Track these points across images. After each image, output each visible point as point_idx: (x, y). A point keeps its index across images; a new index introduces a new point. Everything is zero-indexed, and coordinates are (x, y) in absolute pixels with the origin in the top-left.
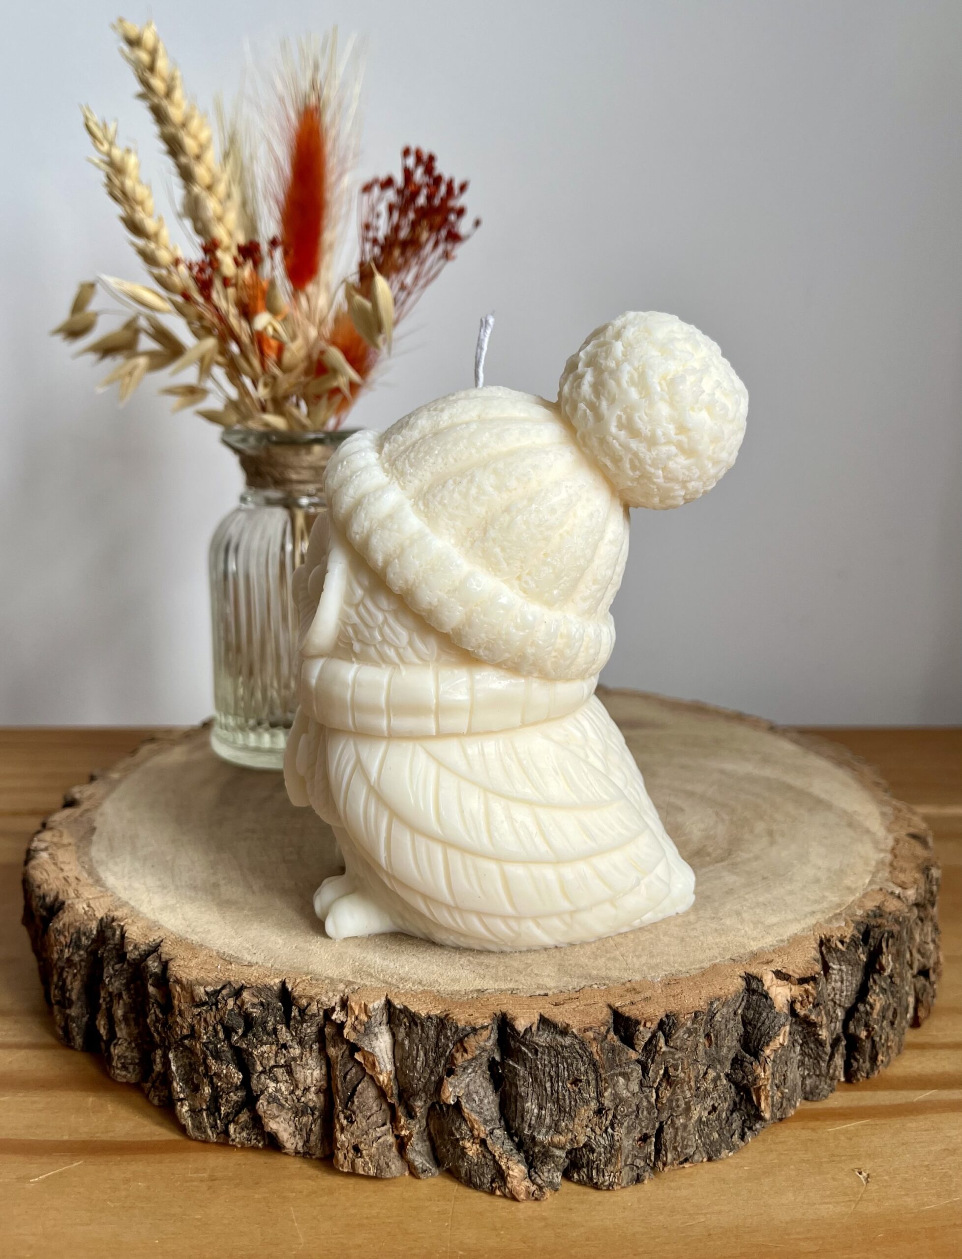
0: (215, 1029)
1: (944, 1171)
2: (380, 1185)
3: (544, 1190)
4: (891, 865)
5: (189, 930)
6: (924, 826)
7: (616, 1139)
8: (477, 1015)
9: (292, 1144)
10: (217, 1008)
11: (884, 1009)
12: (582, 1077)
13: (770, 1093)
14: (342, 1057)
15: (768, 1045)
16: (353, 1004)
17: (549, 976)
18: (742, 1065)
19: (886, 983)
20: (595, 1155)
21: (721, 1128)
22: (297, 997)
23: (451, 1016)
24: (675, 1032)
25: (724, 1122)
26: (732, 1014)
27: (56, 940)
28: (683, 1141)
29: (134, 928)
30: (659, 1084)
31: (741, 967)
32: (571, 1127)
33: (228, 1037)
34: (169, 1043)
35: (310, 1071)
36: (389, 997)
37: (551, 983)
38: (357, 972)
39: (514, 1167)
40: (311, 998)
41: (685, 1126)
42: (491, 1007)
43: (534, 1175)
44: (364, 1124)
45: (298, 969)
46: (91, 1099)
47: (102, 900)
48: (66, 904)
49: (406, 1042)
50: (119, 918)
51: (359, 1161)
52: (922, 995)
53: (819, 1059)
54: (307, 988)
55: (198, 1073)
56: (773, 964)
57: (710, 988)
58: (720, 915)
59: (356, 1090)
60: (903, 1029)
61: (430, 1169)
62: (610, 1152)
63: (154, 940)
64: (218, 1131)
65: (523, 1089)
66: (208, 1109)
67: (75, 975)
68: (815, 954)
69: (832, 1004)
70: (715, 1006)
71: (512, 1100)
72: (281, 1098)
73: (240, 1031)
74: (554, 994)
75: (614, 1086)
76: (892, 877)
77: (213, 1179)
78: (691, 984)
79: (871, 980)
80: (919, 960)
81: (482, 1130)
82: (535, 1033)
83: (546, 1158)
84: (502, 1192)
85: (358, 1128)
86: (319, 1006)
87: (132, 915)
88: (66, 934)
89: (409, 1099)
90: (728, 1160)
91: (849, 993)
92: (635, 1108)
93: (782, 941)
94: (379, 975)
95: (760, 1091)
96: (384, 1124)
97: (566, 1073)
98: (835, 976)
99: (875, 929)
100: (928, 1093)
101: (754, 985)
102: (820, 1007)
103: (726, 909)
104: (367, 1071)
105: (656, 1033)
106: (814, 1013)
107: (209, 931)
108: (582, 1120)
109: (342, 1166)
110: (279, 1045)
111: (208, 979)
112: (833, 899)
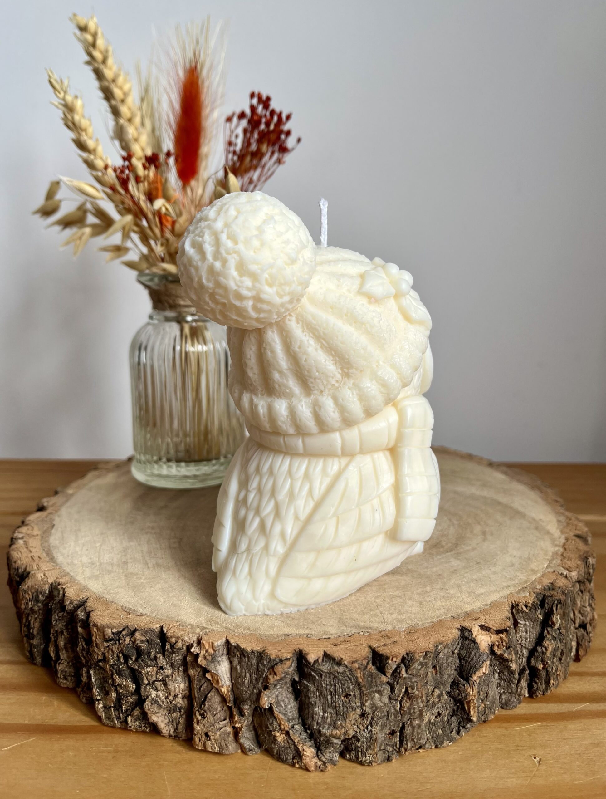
0: (118, 656)
1: (590, 757)
2: (221, 758)
3: (327, 765)
4: (562, 555)
5: (106, 592)
6: (586, 529)
7: (374, 733)
8: (283, 651)
9: (167, 730)
10: (119, 643)
11: (555, 650)
12: (351, 693)
13: (477, 705)
14: (198, 676)
15: (475, 674)
16: (204, 642)
17: (332, 625)
18: (458, 686)
19: (556, 633)
20: (360, 743)
21: (444, 727)
22: (169, 637)
23: (266, 651)
24: (412, 665)
25: (446, 723)
26: (451, 653)
27: (23, 596)
28: (418, 736)
29: (71, 590)
30: (402, 698)
31: (458, 622)
32: (344, 725)
33: (126, 661)
34: (91, 664)
35: (178, 684)
36: (228, 638)
37: (333, 631)
38: (209, 621)
39: (307, 749)
40: (178, 638)
41: (419, 726)
42: (293, 646)
43: (321, 755)
44: (212, 719)
45: (172, 618)
46: (44, 698)
47: (53, 571)
48: (31, 573)
49: (239, 667)
50: (63, 583)
51: (209, 743)
52: (582, 640)
53: (510, 682)
54: (176, 631)
55: (108, 684)
56: (479, 620)
57: (436, 636)
58: (447, 587)
59: (207, 697)
60: (568, 663)
61: (254, 749)
62: (370, 741)
63: (83, 598)
64: (121, 721)
65: (313, 699)
66: (115, 706)
67: (36, 619)
68: (507, 614)
69: (520, 646)
70: (439, 647)
71: (306, 706)
72: (160, 701)
73: (134, 658)
74: (334, 638)
75: (372, 699)
76: (562, 564)
77: (116, 751)
78: (425, 632)
79: (546, 631)
81: (286, 726)
82: (320, 663)
83: (328, 744)
84: (300, 765)
85: (208, 721)
86: (183, 643)
87: (71, 582)
88: (30, 593)
89: (240, 704)
90: (448, 747)
91: (531, 640)
92: (386, 713)
93: (486, 605)
94: (223, 623)
95: (471, 703)
96: (225, 720)
97: (341, 690)
98: (521, 628)
99: (549, 598)
100: (583, 705)
101: (466, 634)
102: (511, 649)
103: (451, 583)
104: (214, 685)
105: (400, 665)
106: (507, 652)
107: (118, 592)
108: (352, 720)
109: (198, 746)
110: (159, 667)
111: (114, 624)
112: (522, 577)
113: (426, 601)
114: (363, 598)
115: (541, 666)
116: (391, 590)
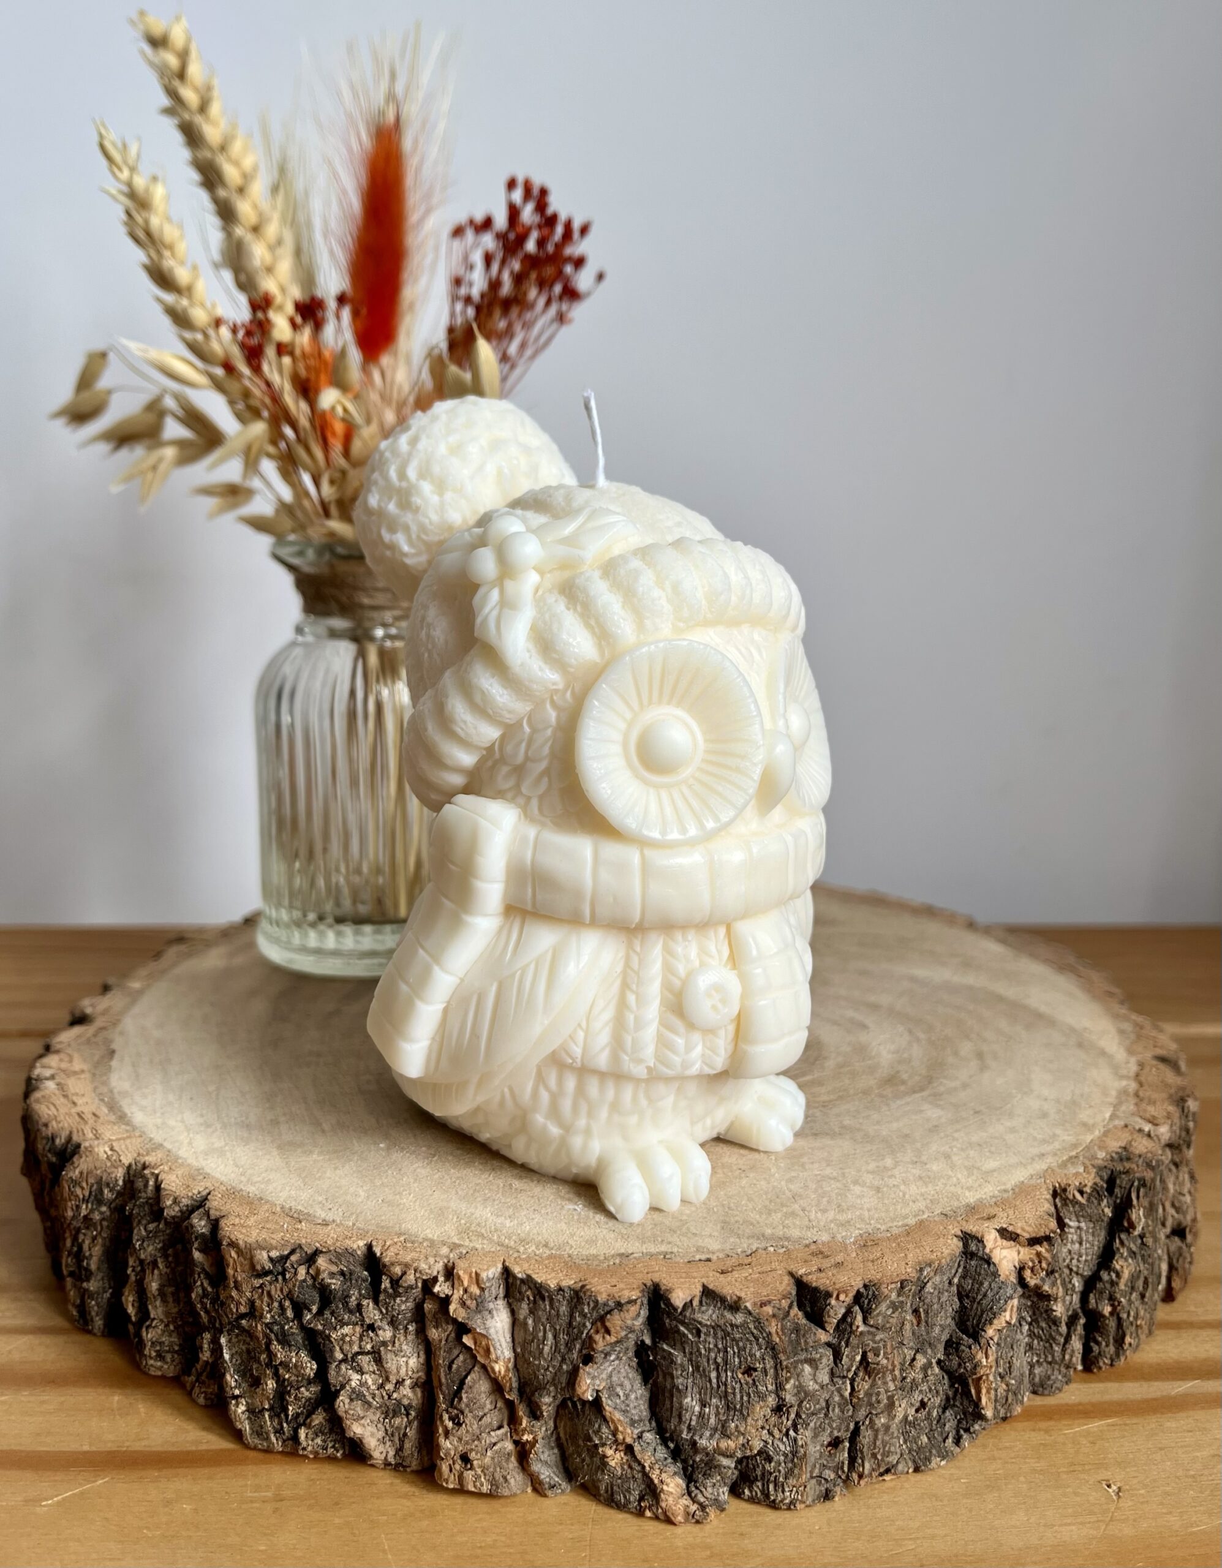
0: (282, 1307)
2: (496, 1504)
3: (707, 1510)
4: (1137, 1095)
5: (243, 1178)
6: (1174, 1046)
7: (800, 1444)
8: (622, 1286)
9: (382, 1453)
10: (285, 1279)
11: (1134, 1278)
12: (758, 1365)
14: (446, 1341)
15: (991, 1323)
16: (461, 1273)
17: (710, 1235)
18: (957, 1350)
19: (1136, 1245)
20: (773, 1464)
21: (931, 1430)
22: (388, 1264)
23: (588, 1287)
24: (876, 1307)
25: (935, 1422)
26: (947, 1284)
27: (71, 1193)
28: (884, 1447)
29: (173, 1178)
30: (855, 1373)
31: (956, 1224)
32: (742, 1429)
33: (298, 1316)
34: (221, 1324)
35: (404, 1359)
36: (507, 1264)
37: (714, 1245)
38: (464, 1231)
39: (669, 1480)
40: (407, 1266)
41: (887, 1428)
42: (640, 1276)
43: (695, 1492)
44: (475, 1426)
45: (388, 1228)
46: (116, 1398)
47: (128, 1141)
48: (82, 1146)
49: (530, 1322)
50: (153, 1164)
51: (469, 1475)
52: (1178, 1261)
53: (1051, 1341)
54: (401, 1253)
55: (259, 1362)
56: (996, 1220)
57: (917, 1250)
58: (924, 1158)
59: (464, 1384)
60: (1155, 1304)
61: (560, 1485)
62: (792, 1461)
63: (199, 1193)
64: (285, 1437)
65: (680, 1380)
66: (271, 1409)
67: (94, 1238)
68: (1048, 1206)
69: (1069, 1271)
70: (925, 1273)
71: (667, 1394)
72: (367, 1394)
73: (315, 1309)
74: (719, 1258)
75: (798, 1376)
76: (1138, 1111)
77: (279, 1499)
78: (894, 1245)
79: (1117, 1241)
80: (1172, 1216)
81: (628, 1434)
82: (697, 1308)
83: (710, 1469)
84: (654, 1513)
85: (467, 1431)
86: (418, 1275)
87: (168, 1161)
88: (84, 1185)
89: (533, 1394)
90: (940, 1470)
91: (1089, 1258)
92: (824, 1404)
93: (1006, 1191)
94: (493, 1235)
95: (982, 1382)
96: (500, 1427)
97: (737, 1360)
98: (1072, 1236)
99: (1123, 1176)
100: (1191, 1384)
101: (973, 1247)
102: (1057, 1275)
103: (930, 1151)
104: (479, 1358)
105: (852, 1307)
106: (1048, 1282)
107: (269, 1180)
109: (447, 1481)
110: (365, 1326)
111: (272, 1241)
112: (1066, 1138)
113: (887, 1186)
114: (763, 1183)
116: (816, 1165)
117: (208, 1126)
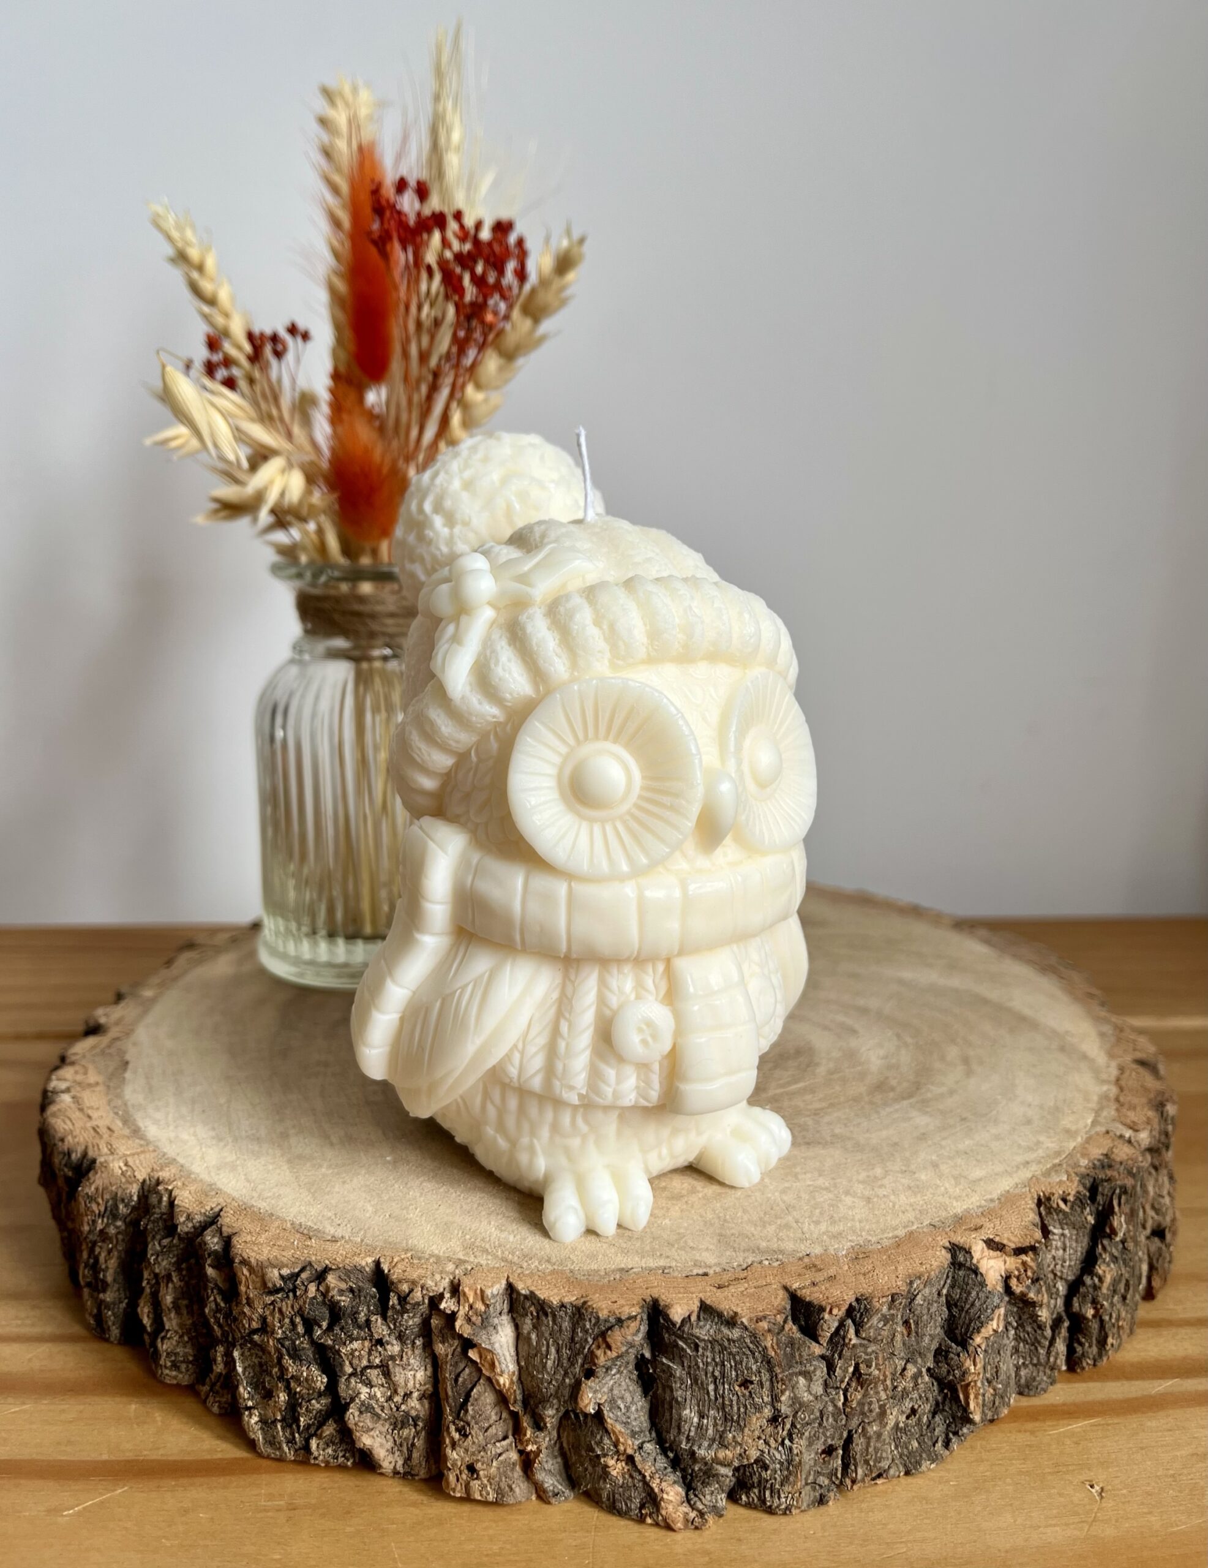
0: (292, 1322)
1: (1194, 1481)
2: (500, 1512)
3: (706, 1517)
4: (1117, 1100)
5: (255, 1194)
6: (1152, 1049)
7: (795, 1452)
8: (621, 1302)
9: (390, 1463)
10: (295, 1296)
11: (1115, 1282)
12: (754, 1378)
14: (452, 1355)
15: (979, 1332)
16: (466, 1290)
17: (707, 1249)
18: (946, 1357)
19: (1117, 1250)
20: (769, 1472)
21: (922, 1435)
22: (395, 1281)
23: (589, 1304)
24: (868, 1320)
25: (925, 1427)
26: (936, 1295)
27: (87, 1208)
28: (876, 1453)
29: (186, 1194)
30: (848, 1384)
31: (944, 1235)
32: (739, 1440)
33: (309, 1331)
34: (234, 1338)
35: (412, 1373)
36: (511, 1280)
37: (710, 1258)
38: (469, 1247)
39: (669, 1489)
40: (414, 1283)
41: (879, 1435)
42: (639, 1292)
43: (694, 1499)
44: (481, 1438)
45: (394, 1244)
46: (133, 1406)
47: (142, 1157)
48: (98, 1162)
49: (534, 1336)
50: (166, 1180)
51: (475, 1485)
52: (1158, 1260)
53: (1036, 1345)
54: (408, 1269)
55: (271, 1375)
56: (982, 1231)
57: (907, 1263)
58: (913, 1167)
59: (470, 1396)
60: (1136, 1305)
61: (563, 1492)
62: (788, 1469)
63: (212, 1209)
64: (297, 1447)
65: (680, 1393)
66: (283, 1420)
67: (110, 1251)
68: (1033, 1217)
69: (1053, 1277)
70: (915, 1285)
71: (666, 1406)
72: (376, 1406)
73: (325, 1324)
74: (715, 1273)
75: (793, 1388)
76: (1119, 1117)
77: (292, 1508)
78: (885, 1257)
79: (1100, 1247)
80: (1152, 1218)
81: (629, 1445)
82: (695, 1323)
83: (709, 1478)
84: (654, 1520)
85: (474, 1443)
86: (424, 1292)
87: (181, 1177)
88: (100, 1201)
89: (537, 1407)
90: (930, 1473)
91: (1073, 1263)
92: (818, 1414)
93: (992, 1200)
94: (497, 1251)
95: (970, 1388)
96: (505, 1438)
97: (734, 1373)
98: (1056, 1242)
99: (1105, 1184)
100: (1170, 1383)
101: (961, 1258)
102: (1042, 1283)
103: (919, 1160)
104: (484, 1372)
105: (845, 1321)
106: (1033, 1290)
107: (280, 1195)
108: (754, 1431)
109: (454, 1490)
110: (374, 1341)
111: (283, 1259)
112: (1050, 1145)
113: (878, 1196)
114: (758, 1194)
115: (1090, 1313)
116: (809, 1175)
117: (220, 1140)
